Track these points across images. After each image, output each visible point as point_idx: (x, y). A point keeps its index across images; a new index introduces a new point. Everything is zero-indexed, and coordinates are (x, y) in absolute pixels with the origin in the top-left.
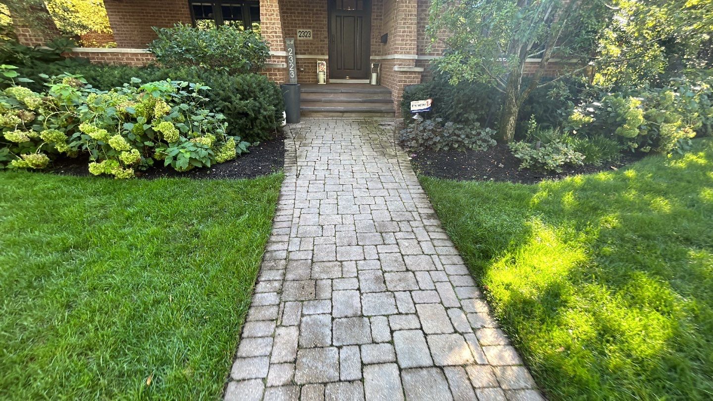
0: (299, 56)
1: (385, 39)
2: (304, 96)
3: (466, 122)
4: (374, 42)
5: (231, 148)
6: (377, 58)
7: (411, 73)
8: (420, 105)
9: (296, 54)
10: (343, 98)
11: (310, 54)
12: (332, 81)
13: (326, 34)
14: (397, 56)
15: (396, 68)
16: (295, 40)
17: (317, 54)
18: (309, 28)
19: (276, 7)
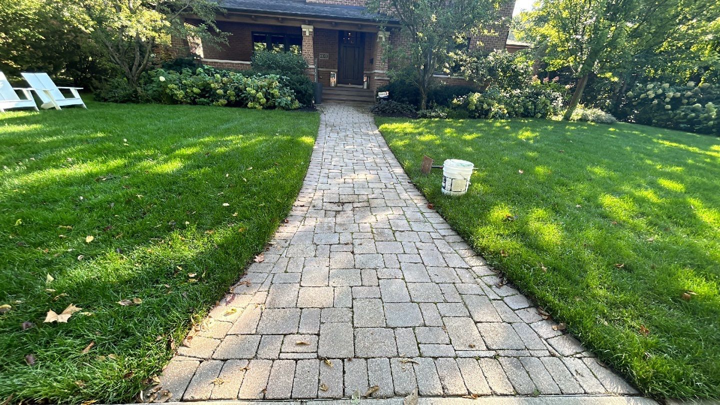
0: (320, 69)
1: (372, 61)
2: (324, 91)
3: (403, 102)
4: (366, 62)
5: (297, 104)
6: (368, 72)
7: (383, 80)
8: (383, 95)
9: (318, 67)
10: (345, 93)
11: (327, 68)
12: (339, 85)
13: (337, 57)
14: (376, 71)
15: (376, 78)
16: (318, 60)
17: (331, 68)
18: (327, 52)
19: (311, 43)
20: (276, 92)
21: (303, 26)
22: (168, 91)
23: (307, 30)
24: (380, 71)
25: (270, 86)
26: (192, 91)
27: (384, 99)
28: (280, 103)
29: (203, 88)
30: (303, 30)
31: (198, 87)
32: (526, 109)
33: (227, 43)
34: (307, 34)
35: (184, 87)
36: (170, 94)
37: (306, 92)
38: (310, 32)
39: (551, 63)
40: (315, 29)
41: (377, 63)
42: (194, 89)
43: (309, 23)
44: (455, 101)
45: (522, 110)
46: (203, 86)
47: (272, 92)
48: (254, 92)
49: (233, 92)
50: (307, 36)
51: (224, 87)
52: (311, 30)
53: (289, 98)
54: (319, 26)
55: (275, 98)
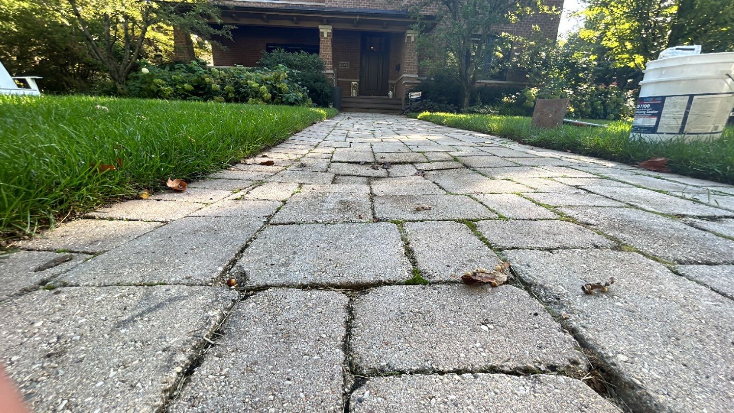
0: (340, 79)
1: (398, 68)
2: (343, 99)
4: (391, 70)
6: (393, 82)
7: (413, 84)
8: (415, 95)
9: (338, 77)
10: (368, 101)
11: (347, 77)
12: (361, 96)
13: (358, 65)
14: (404, 75)
16: (337, 69)
17: (352, 78)
18: (347, 61)
19: (330, 44)
20: (284, 86)
21: (320, 27)
22: (153, 87)
23: (326, 31)
24: (409, 75)
25: (277, 79)
26: (183, 88)
27: (417, 100)
28: (287, 99)
29: (196, 84)
30: (321, 30)
31: (190, 83)
32: (594, 109)
33: (230, 37)
34: (325, 35)
35: (173, 83)
36: (156, 91)
37: (322, 91)
38: (328, 33)
39: (617, 58)
40: (334, 30)
41: (405, 66)
42: (186, 85)
43: (328, 22)
44: (505, 99)
45: (590, 110)
46: (197, 83)
47: (278, 86)
48: (256, 85)
49: (231, 88)
50: (325, 38)
51: (223, 82)
52: (330, 31)
53: (301, 94)
54: (340, 26)
55: (282, 93)
